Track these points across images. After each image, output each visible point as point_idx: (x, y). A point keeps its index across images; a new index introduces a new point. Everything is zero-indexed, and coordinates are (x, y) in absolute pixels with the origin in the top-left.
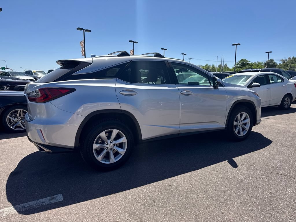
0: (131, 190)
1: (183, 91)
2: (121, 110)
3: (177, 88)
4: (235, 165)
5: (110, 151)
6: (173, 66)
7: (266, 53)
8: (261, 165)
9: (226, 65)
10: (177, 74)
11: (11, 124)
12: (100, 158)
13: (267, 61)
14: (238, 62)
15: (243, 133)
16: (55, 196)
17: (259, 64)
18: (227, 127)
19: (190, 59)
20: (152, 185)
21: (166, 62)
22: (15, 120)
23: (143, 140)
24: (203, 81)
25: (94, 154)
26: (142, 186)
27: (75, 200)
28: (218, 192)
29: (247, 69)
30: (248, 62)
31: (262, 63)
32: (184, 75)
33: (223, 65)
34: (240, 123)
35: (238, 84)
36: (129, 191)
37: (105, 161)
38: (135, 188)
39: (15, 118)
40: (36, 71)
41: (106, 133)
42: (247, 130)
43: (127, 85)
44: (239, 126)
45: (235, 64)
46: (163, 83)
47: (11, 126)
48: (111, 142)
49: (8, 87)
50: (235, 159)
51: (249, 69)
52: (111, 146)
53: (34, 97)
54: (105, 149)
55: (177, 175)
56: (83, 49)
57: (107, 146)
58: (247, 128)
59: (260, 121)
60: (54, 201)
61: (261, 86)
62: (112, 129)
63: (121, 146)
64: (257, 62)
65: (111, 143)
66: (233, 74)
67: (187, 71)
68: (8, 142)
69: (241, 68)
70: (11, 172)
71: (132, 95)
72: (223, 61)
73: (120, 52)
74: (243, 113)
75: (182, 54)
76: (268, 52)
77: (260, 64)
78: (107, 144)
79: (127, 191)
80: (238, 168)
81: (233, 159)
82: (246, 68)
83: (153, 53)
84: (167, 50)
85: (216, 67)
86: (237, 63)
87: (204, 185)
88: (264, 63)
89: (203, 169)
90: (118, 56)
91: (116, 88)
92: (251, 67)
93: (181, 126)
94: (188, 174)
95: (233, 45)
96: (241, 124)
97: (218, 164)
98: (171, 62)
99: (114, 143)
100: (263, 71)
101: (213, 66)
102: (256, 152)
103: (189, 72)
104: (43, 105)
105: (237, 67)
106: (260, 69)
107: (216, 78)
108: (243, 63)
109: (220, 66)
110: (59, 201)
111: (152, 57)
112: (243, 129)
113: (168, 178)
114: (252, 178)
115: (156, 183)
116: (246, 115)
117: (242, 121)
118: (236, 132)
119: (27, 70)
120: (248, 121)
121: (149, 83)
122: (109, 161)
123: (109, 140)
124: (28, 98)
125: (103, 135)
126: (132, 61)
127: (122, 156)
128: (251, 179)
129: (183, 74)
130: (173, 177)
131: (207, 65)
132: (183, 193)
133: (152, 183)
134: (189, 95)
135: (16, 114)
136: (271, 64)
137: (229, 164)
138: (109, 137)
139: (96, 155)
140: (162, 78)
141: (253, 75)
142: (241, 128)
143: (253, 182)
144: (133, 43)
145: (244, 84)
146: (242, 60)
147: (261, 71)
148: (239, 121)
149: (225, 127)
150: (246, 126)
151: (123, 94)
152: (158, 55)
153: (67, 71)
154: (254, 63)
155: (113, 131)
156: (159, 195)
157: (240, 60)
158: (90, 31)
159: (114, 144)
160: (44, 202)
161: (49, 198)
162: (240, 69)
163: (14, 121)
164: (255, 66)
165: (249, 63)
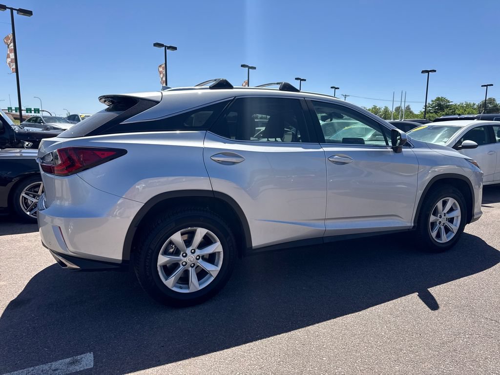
0: (226, 350)
1: (335, 156)
2: (213, 191)
3: (321, 150)
4: (433, 305)
5: (190, 269)
6: (315, 108)
7: (482, 86)
8: (486, 306)
9: (408, 108)
10: (322, 123)
11: (28, 207)
12: (170, 282)
13: (482, 102)
14: (431, 103)
15: (447, 238)
16: (79, 357)
17: (468, 105)
18: (416, 225)
19: (345, 96)
20: (268, 341)
21: (302, 100)
22: (35, 200)
23: (253, 248)
24: (369, 136)
25: (160, 274)
26: (248, 344)
27: (117, 368)
28: (401, 365)
29: (447, 115)
30: (449, 102)
31: (474, 104)
32: (336, 125)
33: (403, 108)
34: (441, 217)
35: (433, 142)
36: (222, 352)
37: (181, 288)
38: (234, 346)
39: (34, 197)
40: (85, 116)
41: (182, 234)
42: (455, 233)
43: (225, 143)
44: (440, 224)
45: (426, 106)
46: (295, 141)
47: (27, 211)
48: (193, 251)
49: (31, 142)
50: (434, 291)
51: (451, 115)
52: (192, 260)
53: (50, 165)
54: (181, 265)
55: (318, 323)
56: (164, 79)
57: (185, 259)
58: (455, 227)
59: (479, 215)
60: (76, 367)
61: (478, 147)
62: (195, 228)
63: (211, 259)
64: (464, 103)
65: (193, 253)
66: (424, 123)
67: (341, 117)
68: (19, 241)
69: (436, 112)
70: (11, 301)
71: (234, 163)
72: (403, 100)
73: (215, 80)
74: (448, 200)
75: (332, 88)
76: (487, 86)
77: (471, 106)
78: (184, 255)
79: (218, 353)
80: (440, 310)
81: (429, 289)
82: (444, 113)
83: (278, 84)
84: (305, 80)
85: (391, 110)
86: (429, 104)
87: (372, 347)
88: (477, 104)
89: (369, 309)
90: (211, 88)
91: (204, 149)
92: (455, 111)
93: (327, 222)
94: (339, 320)
95: (423, 72)
96: (443, 220)
97: (399, 299)
98: (312, 101)
99: (198, 254)
100: (482, 120)
101: (386, 109)
102: (474, 276)
103: (346, 119)
104: (66, 180)
105: (429, 112)
106: (475, 116)
107: (398, 132)
108: (439, 105)
109: (398, 109)
110: (85, 368)
111: (275, 91)
112: (447, 230)
113: (299, 328)
114: (471, 335)
115: (275, 337)
116: (454, 204)
117: (445, 213)
118: (434, 234)
119: (71, 114)
120: (457, 214)
121: (269, 139)
122: (189, 288)
123: (188, 249)
124: (41, 165)
125: (177, 237)
126: (237, 98)
127: (212, 279)
128: (467, 336)
129: (333, 123)
130: (311, 325)
131: (375, 107)
132: (329, 364)
133: (269, 337)
134: (344, 163)
135: (36, 189)
136: (490, 106)
137: (420, 301)
138: (188, 243)
139: (163, 276)
140: (293, 130)
141: (464, 127)
142: (442, 227)
143: (473, 345)
144: (247, 68)
145: (445, 142)
146: (438, 99)
147: (478, 118)
148: (439, 215)
149: (413, 225)
150: (452, 223)
151: (218, 162)
152: (287, 87)
153: (114, 115)
154: (459, 104)
155: (196, 230)
156: (280, 365)
157: (434, 100)
158: (175, 48)
159: (198, 256)
160: (57, 370)
161: (68, 360)
162: (434, 115)
163: (33, 202)
164: (461, 110)
165: (451, 104)
